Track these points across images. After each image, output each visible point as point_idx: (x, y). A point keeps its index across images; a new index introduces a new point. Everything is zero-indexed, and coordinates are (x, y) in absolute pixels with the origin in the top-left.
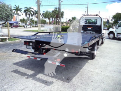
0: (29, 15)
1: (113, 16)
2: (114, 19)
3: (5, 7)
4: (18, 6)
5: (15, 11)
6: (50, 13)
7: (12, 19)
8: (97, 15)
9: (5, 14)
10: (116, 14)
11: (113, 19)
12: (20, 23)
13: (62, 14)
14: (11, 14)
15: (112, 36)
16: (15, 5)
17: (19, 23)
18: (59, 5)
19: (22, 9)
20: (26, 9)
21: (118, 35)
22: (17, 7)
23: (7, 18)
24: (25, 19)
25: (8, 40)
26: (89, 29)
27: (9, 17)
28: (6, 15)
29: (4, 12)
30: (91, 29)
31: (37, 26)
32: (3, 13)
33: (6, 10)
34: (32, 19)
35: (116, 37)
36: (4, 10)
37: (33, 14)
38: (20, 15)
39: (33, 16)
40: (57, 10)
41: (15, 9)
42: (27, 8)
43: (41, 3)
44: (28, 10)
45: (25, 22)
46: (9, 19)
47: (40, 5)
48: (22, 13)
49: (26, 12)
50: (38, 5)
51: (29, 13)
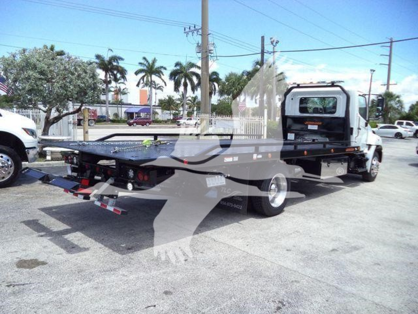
0: (185, 85)
4: (154, 61)
5: (143, 74)
8: (333, 85)
12: (159, 111)
16: (145, 58)
18: (263, 53)
19: (165, 69)
20: (177, 68)
22: (151, 62)
23: (81, 99)
24: (174, 98)
26: (310, 127)
28: (78, 89)
30: (315, 127)
34: (195, 98)
37: (199, 84)
38: (159, 88)
41: (145, 68)
43: (211, 48)
44: (182, 72)
45: (174, 110)
46: (85, 99)
47: (210, 54)
48: (163, 81)
49: (176, 78)
50: (202, 57)
51: (185, 80)
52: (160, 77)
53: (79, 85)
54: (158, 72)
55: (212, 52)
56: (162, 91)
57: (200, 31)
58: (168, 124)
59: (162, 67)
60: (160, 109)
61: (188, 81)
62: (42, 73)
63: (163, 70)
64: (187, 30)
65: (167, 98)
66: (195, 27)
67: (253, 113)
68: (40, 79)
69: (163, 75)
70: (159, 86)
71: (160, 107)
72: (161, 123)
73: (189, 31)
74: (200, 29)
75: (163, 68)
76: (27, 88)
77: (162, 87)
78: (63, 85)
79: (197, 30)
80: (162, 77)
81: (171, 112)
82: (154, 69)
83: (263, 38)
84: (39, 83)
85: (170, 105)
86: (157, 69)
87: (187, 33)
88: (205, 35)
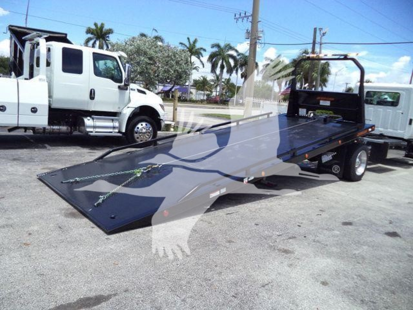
0: (222, 67)
3: (175, 56)
4: (195, 41)
7: (186, 82)
9: (174, 72)
12: (193, 91)
14: (186, 72)
17: (191, 93)
18: (314, 43)
19: (205, 50)
20: (215, 49)
22: (192, 43)
23: (177, 81)
24: (208, 79)
25: (172, 129)
27: (181, 77)
28: (176, 73)
29: (174, 68)
31: (242, 105)
32: (170, 69)
33: (177, 63)
34: (229, 80)
36: (174, 63)
37: (235, 66)
38: (195, 68)
39: (234, 72)
41: (185, 48)
42: (218, 46)
43: (260, 35)
44: (220, 54)
45: (208, 91)
46: (180, 81)
47: (258, 41)
48: (201, 62)
49: (214, 60)
50: (250, 43)
51: (222, 63)
52: (199, 58)
53: (177, 70)
54: (198, 53)
55: (260, 38)
56: (198, 71)
57: (250, 18)
58: (204, 104)
59: (202, 48)
60: (194, 89)
61: (224, 63)
62: (151, 59)
63: (202, 52)
64: (237, 16)
65: (202, 78)
66: (245, 14)
67: (284, 98)
68: (149, 64)
69: (202, 56)
70: (195, 66)
71: (195, 88)
72: (197, 102)
73: (239, 17)
74: (250, 16)
75: (202, 50)
76: (138, 70)
77: (198, 68)
78: (166, 70)
79: (248, 17)
80: (201, 58)
81: (205, 93)
82: (194, 50)
83: (315, 29)
84: (148, 67)
85: (204, 86)
86: (198, 50)
87: (237, 19)
88: (254, 22)
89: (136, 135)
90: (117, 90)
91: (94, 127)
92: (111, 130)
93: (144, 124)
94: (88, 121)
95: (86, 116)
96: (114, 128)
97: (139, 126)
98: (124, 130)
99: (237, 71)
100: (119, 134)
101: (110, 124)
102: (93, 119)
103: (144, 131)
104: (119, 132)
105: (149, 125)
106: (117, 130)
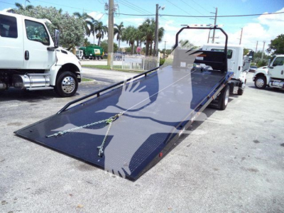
1: (272, 41)
2: (274, 49)
3: (74, 23)
6: (135, 30)
10: (279, 37)
11: (272, 48)
13: (161, 33)
15: (260, 82)
18: (157, 15)
21: (272, 82)
29: (74, 32)
32: (71, 33)
33: (76, 28)
34: (87, 40)
35: (268, 85)
40: (151, 23)
42: (78, 14)
43: (116, 7)
47: (114, 12)
50: (109, 13)
53: (77, 34)
78: (69, 33)
89: (63, 88)
90: (46, 51)
91: (31, 83)
92: (44, 85)
93: (68, 78)
94: (25, 79)
95: (23, 74)
96: (46, 82)
97: (65, 79)
98: (54, 84)
99: (93, 33)
100: (50, 88)
101: (43, 80)
102: (29, 76)
103: (69, 83)
104: (50, 86)
105: (72, 79)
106: (48, 85)
